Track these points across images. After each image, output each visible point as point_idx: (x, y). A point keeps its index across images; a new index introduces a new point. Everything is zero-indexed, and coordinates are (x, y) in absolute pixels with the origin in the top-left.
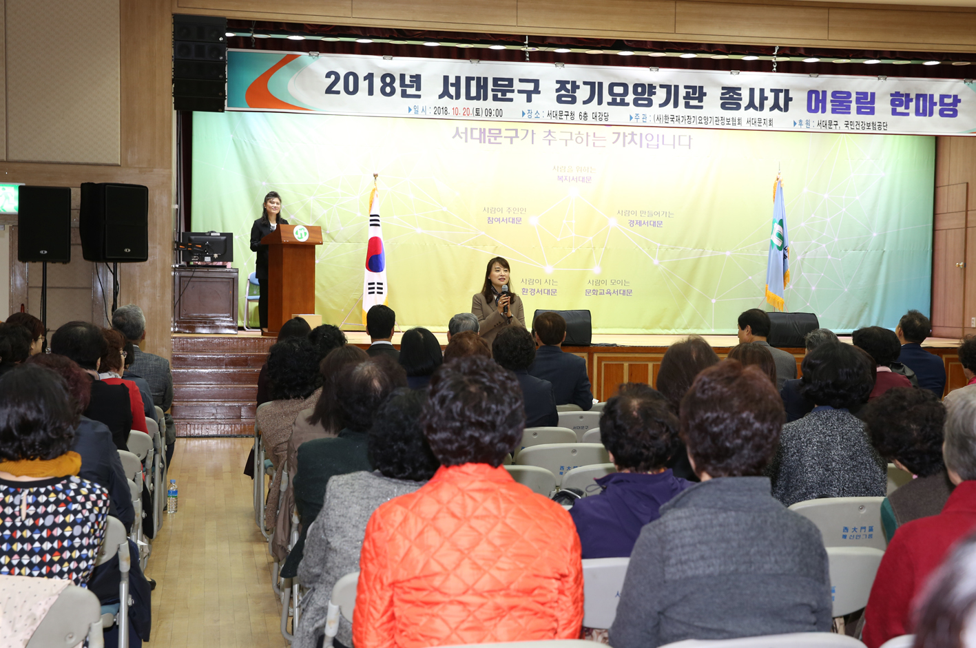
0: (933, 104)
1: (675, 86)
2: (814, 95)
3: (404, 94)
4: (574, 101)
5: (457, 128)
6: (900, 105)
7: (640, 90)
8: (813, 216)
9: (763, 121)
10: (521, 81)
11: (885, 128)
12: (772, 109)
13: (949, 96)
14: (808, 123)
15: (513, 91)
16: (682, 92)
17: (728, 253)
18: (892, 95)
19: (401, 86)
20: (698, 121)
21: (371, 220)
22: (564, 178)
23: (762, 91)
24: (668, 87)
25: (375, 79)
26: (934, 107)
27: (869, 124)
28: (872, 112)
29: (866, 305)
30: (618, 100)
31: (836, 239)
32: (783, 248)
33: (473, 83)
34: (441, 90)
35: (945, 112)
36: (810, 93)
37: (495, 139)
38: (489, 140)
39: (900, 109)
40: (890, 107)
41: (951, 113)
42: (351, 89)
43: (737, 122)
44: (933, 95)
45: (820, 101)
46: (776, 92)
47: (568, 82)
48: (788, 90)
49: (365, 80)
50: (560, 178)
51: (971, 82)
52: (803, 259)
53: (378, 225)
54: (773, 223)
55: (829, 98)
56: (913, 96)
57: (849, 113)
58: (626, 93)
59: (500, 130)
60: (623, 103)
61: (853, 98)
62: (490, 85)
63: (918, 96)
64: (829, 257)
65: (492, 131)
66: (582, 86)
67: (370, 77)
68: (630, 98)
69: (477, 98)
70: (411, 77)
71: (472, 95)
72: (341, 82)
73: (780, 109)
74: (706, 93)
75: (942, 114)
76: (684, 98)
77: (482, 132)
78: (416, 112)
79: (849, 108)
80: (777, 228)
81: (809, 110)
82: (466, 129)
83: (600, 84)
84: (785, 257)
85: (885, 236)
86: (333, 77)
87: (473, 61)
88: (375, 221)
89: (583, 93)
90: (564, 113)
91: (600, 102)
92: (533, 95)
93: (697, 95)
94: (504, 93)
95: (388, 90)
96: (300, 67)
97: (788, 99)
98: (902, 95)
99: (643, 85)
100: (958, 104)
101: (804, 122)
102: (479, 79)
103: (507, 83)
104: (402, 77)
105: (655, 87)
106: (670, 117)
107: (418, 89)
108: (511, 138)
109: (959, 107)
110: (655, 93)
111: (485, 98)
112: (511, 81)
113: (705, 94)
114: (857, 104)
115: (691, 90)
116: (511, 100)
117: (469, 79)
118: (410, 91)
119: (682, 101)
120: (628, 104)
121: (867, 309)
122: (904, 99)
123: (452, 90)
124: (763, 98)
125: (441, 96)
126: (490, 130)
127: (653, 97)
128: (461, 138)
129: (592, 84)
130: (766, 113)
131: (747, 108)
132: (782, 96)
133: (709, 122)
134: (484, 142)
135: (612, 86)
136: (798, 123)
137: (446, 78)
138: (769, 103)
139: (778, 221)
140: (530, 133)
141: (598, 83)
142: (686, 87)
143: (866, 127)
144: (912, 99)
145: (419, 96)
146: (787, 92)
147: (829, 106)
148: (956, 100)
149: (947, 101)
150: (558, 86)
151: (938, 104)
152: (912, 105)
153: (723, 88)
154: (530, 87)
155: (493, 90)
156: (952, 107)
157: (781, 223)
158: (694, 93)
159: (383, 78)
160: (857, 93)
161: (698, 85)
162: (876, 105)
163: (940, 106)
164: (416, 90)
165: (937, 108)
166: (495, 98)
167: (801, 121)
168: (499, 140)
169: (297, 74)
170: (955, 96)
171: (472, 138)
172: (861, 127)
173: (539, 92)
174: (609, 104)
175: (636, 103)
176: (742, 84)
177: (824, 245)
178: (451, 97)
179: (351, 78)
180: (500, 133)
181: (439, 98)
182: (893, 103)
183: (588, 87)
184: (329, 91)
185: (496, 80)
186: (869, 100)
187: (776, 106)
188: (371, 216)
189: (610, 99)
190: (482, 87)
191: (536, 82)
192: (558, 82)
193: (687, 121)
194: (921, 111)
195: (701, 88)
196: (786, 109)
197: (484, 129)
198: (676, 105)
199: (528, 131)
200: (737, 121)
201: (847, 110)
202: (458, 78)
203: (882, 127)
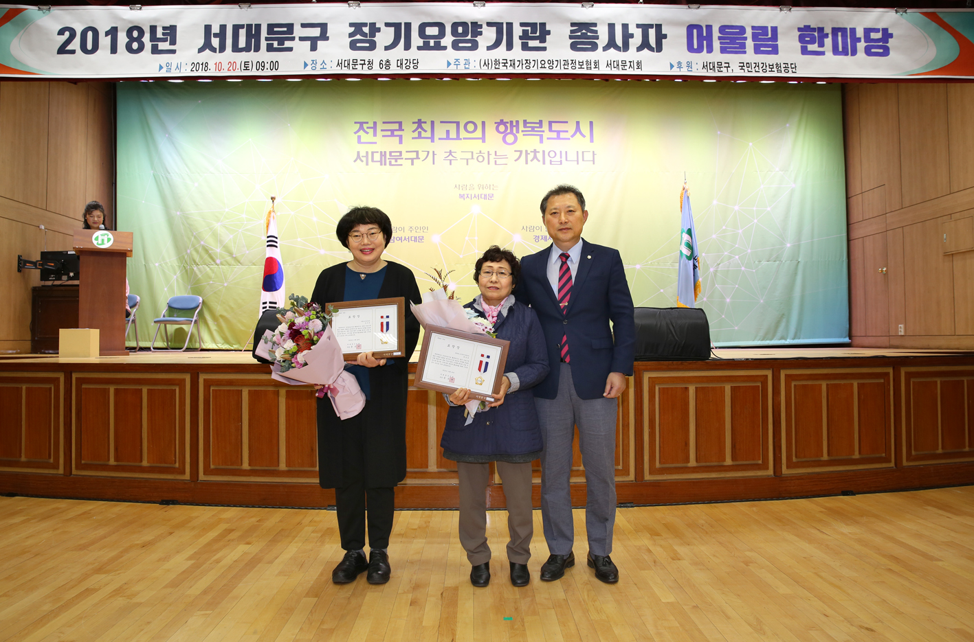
0: (856, 40)
1: (507, 23)
2: (695, 31)
3: (155, 50)
4: (372, 46)
5: (358, 153)
6: (812, 42)
7: (460, 30)
8: (724, 227)
9: (628, 64)
10: (304, 25)
11: (794, 70)
12: (639, 49)
13: (877, 30)
14: (689, 65)
15: (293, 39)
16: (518, 31)
17: (638, 267)
18: (799, 29)
19: (151, 41)
20: (540, 65)
21: (268, 242)
22: (466, 196)
23: (625, 27)
24: (498, 26)
25: (119, 34)
26: (858, 44)
27: (771, 66)
28: (775, 50)
29: (783, 317)
30: (432, 43)
31: (749, 251)
32: (693, 257)
33: (243, 32)
34: (201, 42)
35: (873, 50)
36: (691, 28)
37: (396, 161)
38: (390, 162)
39: (811, 47)
40: (799, 45)
41: (881, 51)
42: (89, 47)
43: (593, 66)
44: (855, 29)
45: (705, 38)
46: (645, 28)
47: (365, 25)
48: (661, 25)
49: (106, 36)
50: (462, 196)
51: (905, 12)
52: (716, 271)
53: (276, 247)
54: (682, 233)
55: (716, 34)
56: (828, 30)
57: (745, 52)
58: (442, 34)
59: (401, 152)
60: (438, 47)
61: (749, 33)
62: (264, 33)
63: (835, 31)
64: (743, 268)
65: (393, 154)
66: (383, 28)
67: (113, 32)
68: (448, 40)
69: (247, 49)
70: (164, 28)
71: (240, 47)
72: (77, 40)
73: (651, 49)
74: (550, 31)
75: (868, 52)
76: (521, 38)
77: (383, 155)
78: (169, 70)
79: (743, 46)
80: (686, 237)
81: (690, 48)
82: (367, 153)
83: (408, 25)
84: (695, 267)
85: (799, 246)
86: (67, 34)
87: (242, 5)
88: (272, 242)
89: (385, 36)
90: (359, 62)
91: (407, 47)
92: (319, 43)
93: (538, 34)
94: (281, 42)
95: (135, 46)
96: (25, 24)
97: (661, 37)
98: (814, 30)
99: (464, 24)
100: (890, 40)
101: (684, 65)
102: (249, 27)
103: (285, 29)
104: (153, 29)
105: (481, 25)
106: (501, 61)
107: (173, 42)
108: (412, 160)
109: (891, 43)
110: (481, 33)
111: (257, 49)
112: (290, 27)
113: (549, 33)
114: (753, 41)
115: (529, 28)
116: (290, 49)
117: (236, 28)
118: (163, 46)
119: (517, 43)
120: (445, 48)
121: (784, 320)
122: (816, 34)
123: (215, 42)
124: (627, 36)
125: (201, 50)
126: (391, 153)
127: (479, 39)
128: (362, 161)
129: (397, 26)
130: (632, 55)
131: (605, 49)
132: (652, 32)
133: (554, 66)
134: (385, 164)
135: (423, 27)
136: (676, 66)
137: (208, 28)
138: (637, 40)
139: (686, 230)
140: (431, 154)
141: (405, 23)
142: (522, 24)
143: (768, 69)
144: (828, 34)
145: (173, 52)
146: (659, 27)
147: (716, 44)
148: (887, 35)
149: (873, 36)
150: (352, 29)
151: (863, 40)
152: (828, 42)
153: (573, 24)
154: (316, 32)
155: (267, 39)
156: (881, 44)
157: (690, 232)
158: (534, 31)
159: (129, 32)
160: (753, 28)
161: (538, 21)
162: (780, 43)
163: (865, 42)
164: (170, 45)
165: (861, 46)
166: (270, 48)
167: (679, 63)
168: (399, 162)
169: (22, 32)
170: (885, 31)
171: (373, 161)
172: (761, 70)
173: (327, 39)
174: (419, 48)
175: (455, 46)
176: (597, 19)
177: (737, 257)
178: (214, 50)
179: (90, 34)
180: (401, 155)
181: (199, 52)
182: (801, 39)
183: (392, 29)
184: (62, 50)
185: (271, 27)
186: (770, 36)
187: (645, 45)
188: (268, 237)
189: (420, 42)
190: (253, 36)
191: (323, 27)
192: (351, 25)
193: (524, 66)
194: (840, 49)
195: (543, 25)
196: (659, 48)
197: (385, 152)
198: (510, 47)
199: (428, 152)
200: (593, 64)
201: (741, 49)
202: (223, 28)
203: (790, 69)
